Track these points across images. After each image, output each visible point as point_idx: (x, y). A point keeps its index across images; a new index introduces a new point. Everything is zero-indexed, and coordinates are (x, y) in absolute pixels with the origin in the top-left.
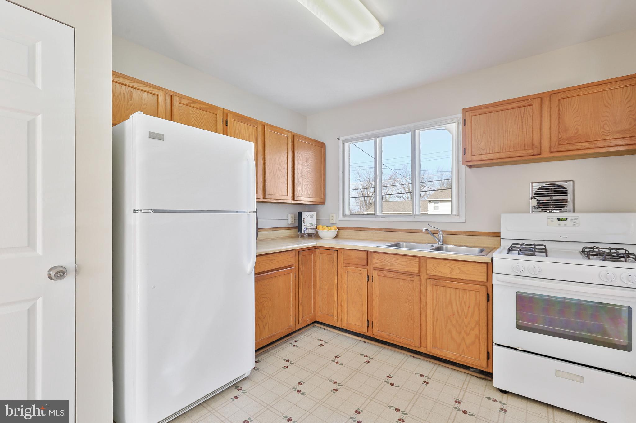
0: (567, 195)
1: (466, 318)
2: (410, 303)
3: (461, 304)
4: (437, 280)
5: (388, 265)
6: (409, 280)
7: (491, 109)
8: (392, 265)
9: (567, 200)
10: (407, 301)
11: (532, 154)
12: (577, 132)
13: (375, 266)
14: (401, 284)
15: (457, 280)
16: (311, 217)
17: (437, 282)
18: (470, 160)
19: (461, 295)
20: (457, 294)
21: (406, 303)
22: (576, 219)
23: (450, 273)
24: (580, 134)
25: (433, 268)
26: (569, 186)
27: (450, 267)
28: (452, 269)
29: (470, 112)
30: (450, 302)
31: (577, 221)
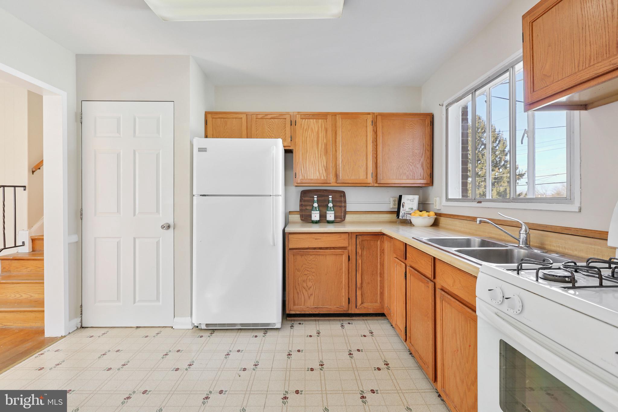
6: (427, 286)
16: (412, 200)
25: (441, 274)
27: (452, 277)
28: (454, 281)
30: (455, 331)
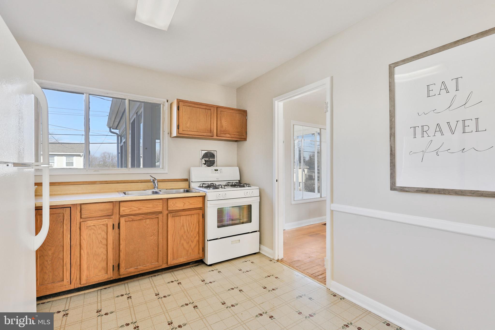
0: (214, 158)
1: (192, 232)
2: (155, 235)
3: (189, 224)
4: (176, 213)
5: (136, 210)
6: (154, 218)
7: (193, 105)
8: (140, 209)
9: (215, 160)
10: (153, 234)
11: (210, 136)
12: (226, 129)
13: (122, 214)
14: (147, 223)
15: (186, 210)
17: (175, 214)
18: (182, 133)
19: (189, 218)
20: (187, 219)
21: (152, 236)
22: (221, 170)
23: (184, 206)
24: (227, 130)
25: (172, 205)
26: (215, 153)
27: (183, 202)
28: (185, 203)
29: (182, 103)
30: (183, 226)
31: (221, 171)
